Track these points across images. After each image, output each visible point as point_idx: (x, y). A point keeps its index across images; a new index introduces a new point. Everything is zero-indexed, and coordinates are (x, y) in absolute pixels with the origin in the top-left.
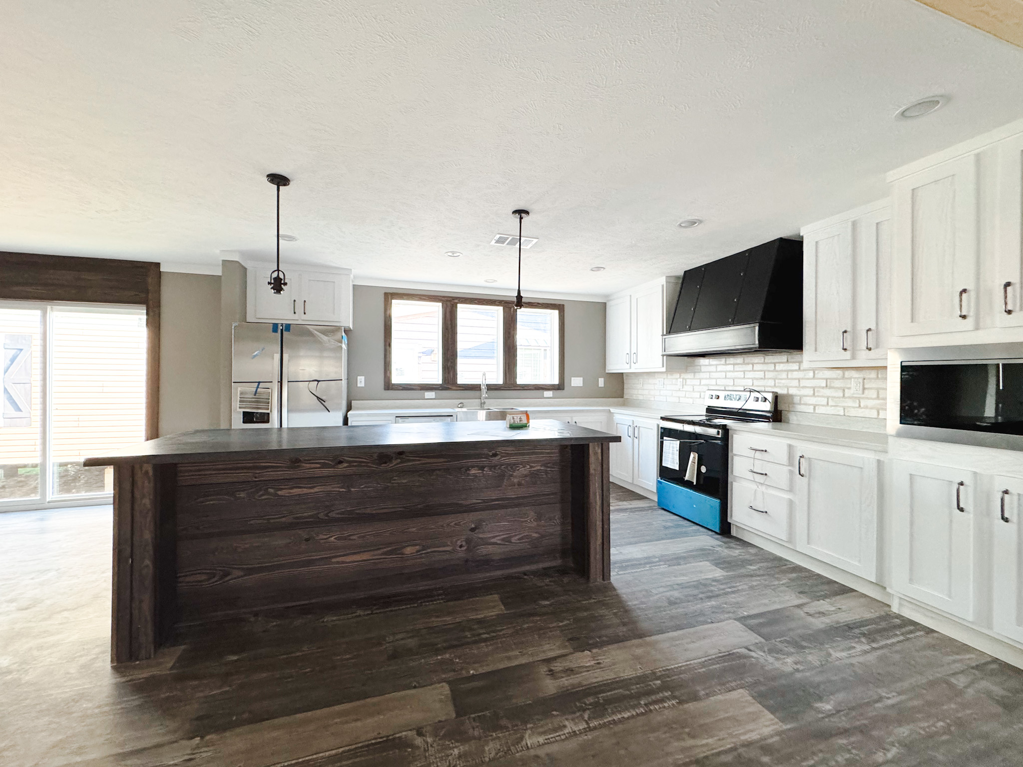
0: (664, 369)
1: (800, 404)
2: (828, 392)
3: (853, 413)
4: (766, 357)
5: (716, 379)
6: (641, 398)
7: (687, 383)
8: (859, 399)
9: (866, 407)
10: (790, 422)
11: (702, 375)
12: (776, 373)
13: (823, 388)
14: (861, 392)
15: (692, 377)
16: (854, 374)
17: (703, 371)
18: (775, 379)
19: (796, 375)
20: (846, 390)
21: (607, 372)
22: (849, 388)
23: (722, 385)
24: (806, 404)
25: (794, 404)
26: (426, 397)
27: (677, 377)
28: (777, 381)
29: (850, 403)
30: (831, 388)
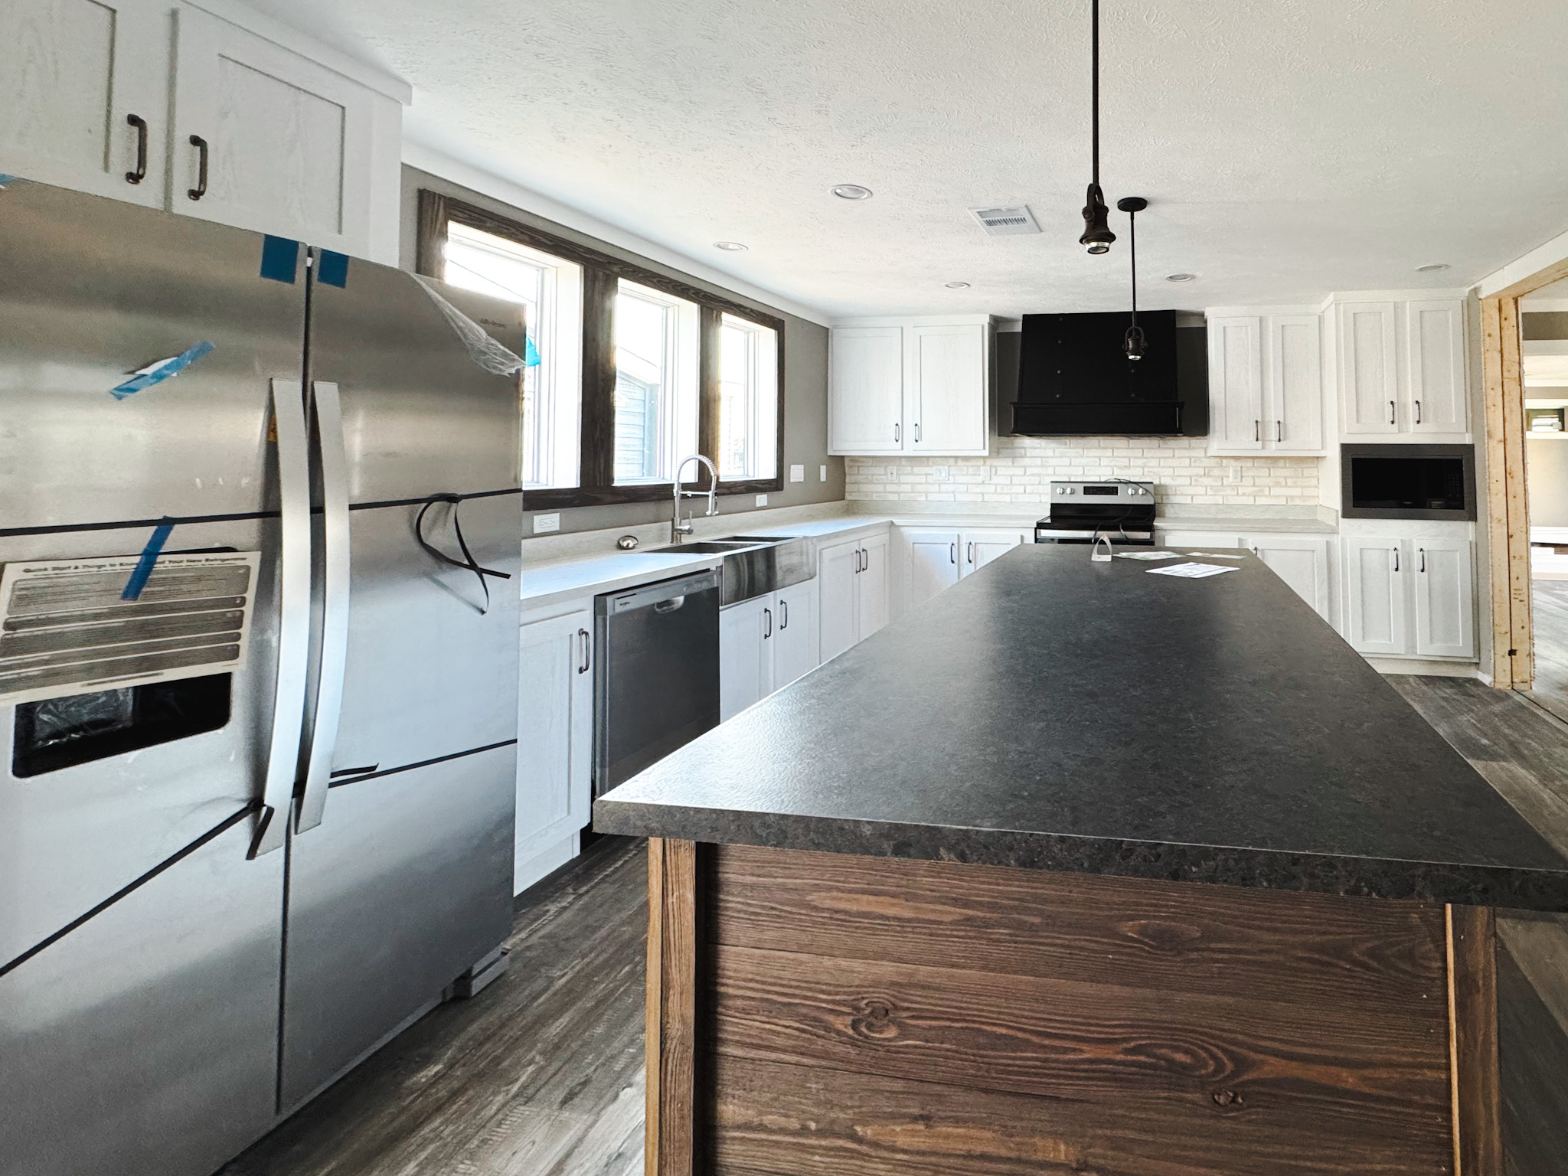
0: (986, 453)
1: (1175, 495)
2: (1206, 481)
3: (1232, 501)
4: (1131, 441)
5: (1054, 467)
6: (894, 497)
7: (998, 472)
8: (1237, 486)
9: (1244, 494)
10: (1167, 515)
11: (1027, 461)
12: (1145, 460)
13: (1201, 476)
14: (1239, 480)
15: (1010, 464)
16: (1233, 462)
17: (1028, 455)
18: (1143, 467)
19: (1170, 462)
20: (1225, 479)
21: (830, 453)
22: (1228, 477)
23: (1065, 475)
24: (1182, 495)
25: (1168, 495)
26: (537, 531)
27: (978, 464)
28: (1146, 470)
29: (1229, 492)
30: (1209, 476)
